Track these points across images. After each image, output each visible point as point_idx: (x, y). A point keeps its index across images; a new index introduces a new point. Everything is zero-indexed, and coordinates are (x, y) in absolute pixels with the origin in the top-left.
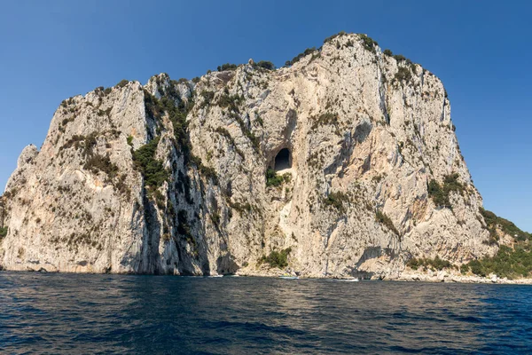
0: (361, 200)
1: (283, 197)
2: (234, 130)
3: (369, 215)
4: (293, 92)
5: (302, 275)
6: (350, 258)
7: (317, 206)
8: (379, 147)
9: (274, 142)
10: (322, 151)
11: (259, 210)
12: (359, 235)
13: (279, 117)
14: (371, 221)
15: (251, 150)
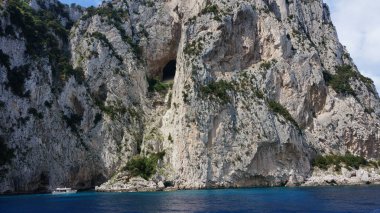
0: (249, 88)
1: (166, 101)
2: (113, 36)
3: (260, 103)
4: (177, 8)
5: (176, 186)
6: (239, 159)
7: (193, 95)
8: (264, 34)
9: (159, 53)
10: (200, 39)
11: (137, 114)
12: (249, 128)
13: (164, 30)
14: (262, 111)
15: (130, 55)
